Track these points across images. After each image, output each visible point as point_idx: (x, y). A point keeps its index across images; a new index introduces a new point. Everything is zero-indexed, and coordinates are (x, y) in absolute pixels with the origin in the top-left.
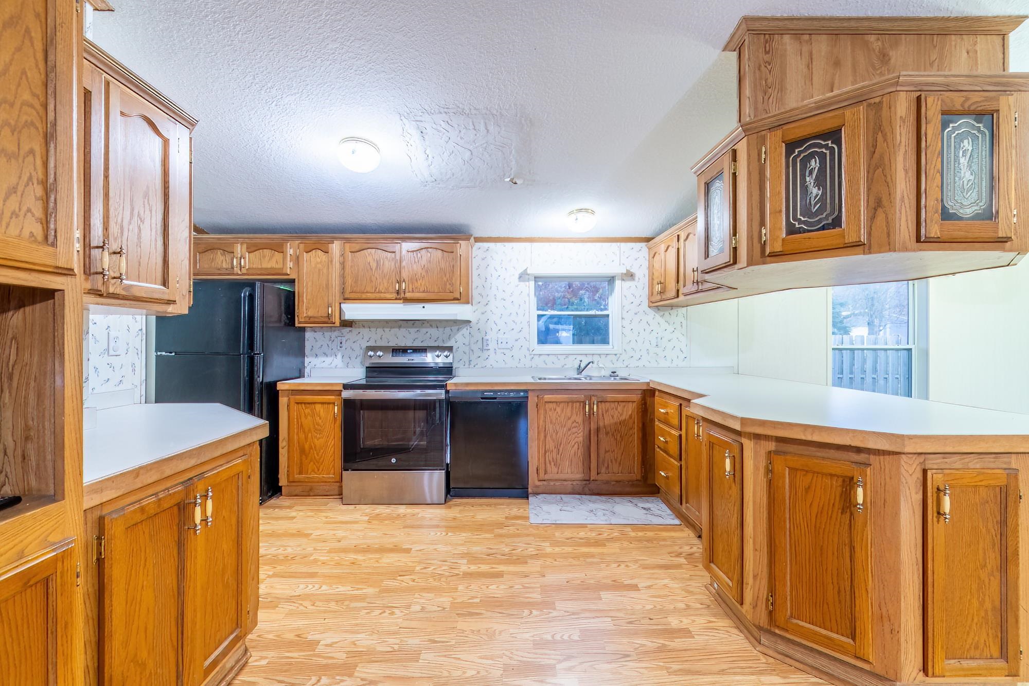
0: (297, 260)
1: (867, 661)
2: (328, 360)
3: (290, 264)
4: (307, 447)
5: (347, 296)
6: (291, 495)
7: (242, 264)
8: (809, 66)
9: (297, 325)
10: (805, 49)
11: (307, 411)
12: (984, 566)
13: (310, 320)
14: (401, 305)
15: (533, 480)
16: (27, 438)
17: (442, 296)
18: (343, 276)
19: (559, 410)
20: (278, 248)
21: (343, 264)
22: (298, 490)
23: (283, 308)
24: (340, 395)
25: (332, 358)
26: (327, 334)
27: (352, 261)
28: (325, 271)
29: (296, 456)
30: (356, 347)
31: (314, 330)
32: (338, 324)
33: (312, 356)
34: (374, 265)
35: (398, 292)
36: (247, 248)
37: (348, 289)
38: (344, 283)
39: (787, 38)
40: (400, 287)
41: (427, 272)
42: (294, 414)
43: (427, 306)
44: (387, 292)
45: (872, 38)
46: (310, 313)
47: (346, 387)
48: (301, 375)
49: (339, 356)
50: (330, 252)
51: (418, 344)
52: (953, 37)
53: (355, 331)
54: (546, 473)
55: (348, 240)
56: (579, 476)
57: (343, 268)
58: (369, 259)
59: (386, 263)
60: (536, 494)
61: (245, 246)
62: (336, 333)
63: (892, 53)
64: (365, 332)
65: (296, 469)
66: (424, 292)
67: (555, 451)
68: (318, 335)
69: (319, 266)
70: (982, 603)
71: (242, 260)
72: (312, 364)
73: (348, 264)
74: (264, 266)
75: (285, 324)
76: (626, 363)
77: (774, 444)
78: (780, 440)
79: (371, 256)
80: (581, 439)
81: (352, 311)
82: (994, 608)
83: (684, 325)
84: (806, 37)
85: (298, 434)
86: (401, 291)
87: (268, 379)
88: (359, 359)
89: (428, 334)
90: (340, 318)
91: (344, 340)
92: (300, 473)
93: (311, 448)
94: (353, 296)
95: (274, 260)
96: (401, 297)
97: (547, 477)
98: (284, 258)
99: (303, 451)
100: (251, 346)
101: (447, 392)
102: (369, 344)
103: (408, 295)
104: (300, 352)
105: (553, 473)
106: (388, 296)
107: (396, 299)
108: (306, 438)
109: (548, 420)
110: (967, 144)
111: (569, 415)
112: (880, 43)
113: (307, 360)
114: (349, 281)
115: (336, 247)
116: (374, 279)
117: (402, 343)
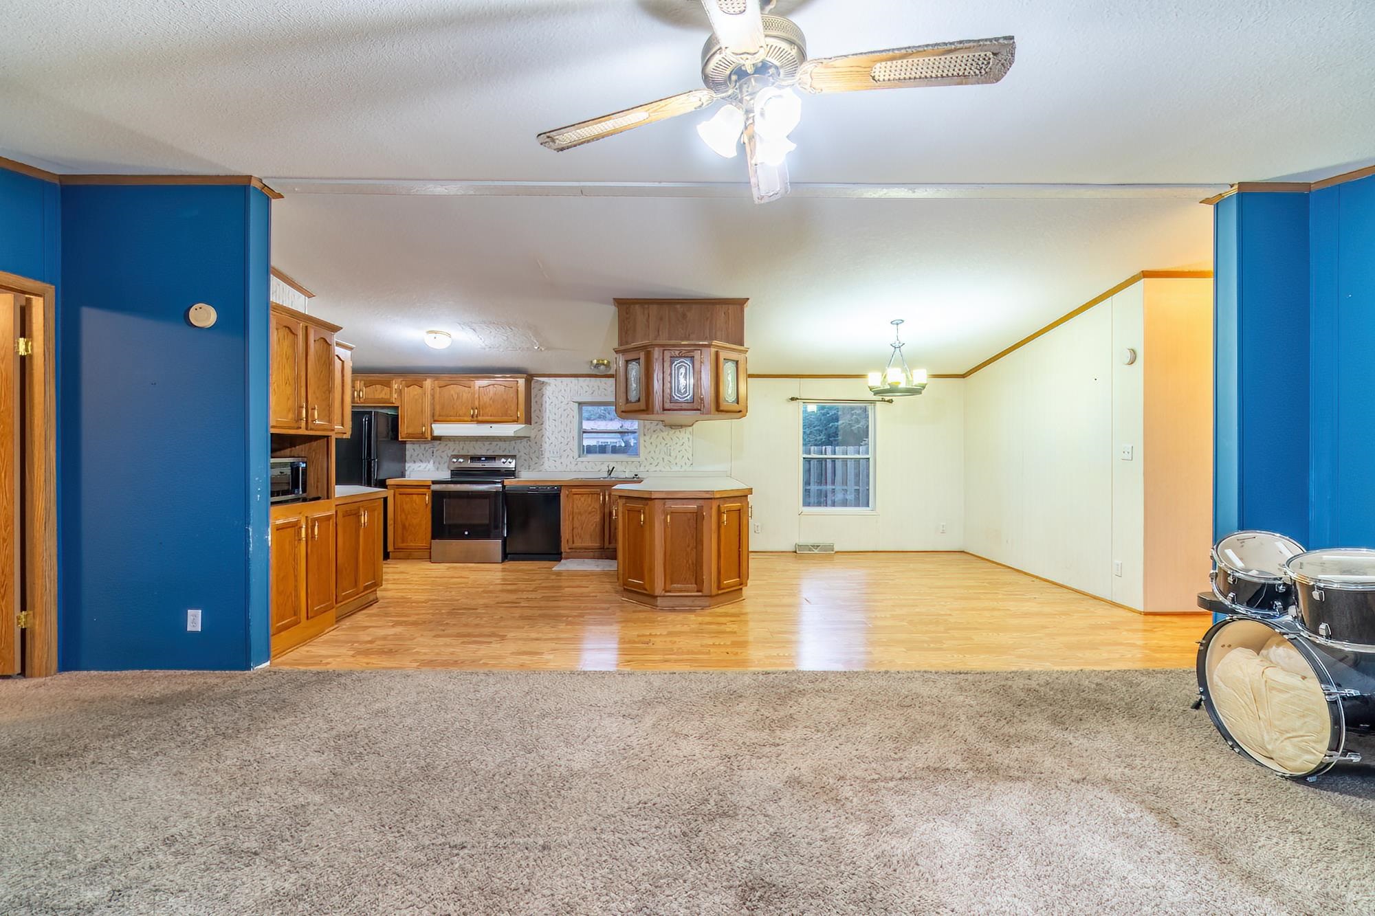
0: (400, 392)
1: (646, 590)
2: (423, 465)
3: (395, 396)
4: (407, 525)
5: (436, 418)
6: (395, 558)
7: (361, 395)
8: (648, 321)
9: (400, 440)
10: (646, 312)
11: (408, 499)
12: (689, 546)
13: (409, 435)
14: (476, 425)
15: (564, 547)
16: (318, 482)
17: (505, 418)
18: (433, 405)
19: (582, 499)
20: (387, 384)
21: (433, 396)
22: (401, 555)
23: (390, 428)
24: (429, 488)
25: (425, 464)
26: (423, 446)
27: (440, 393)
28: (420, 400)
29: (400, 531)
30: (444, 455)
31: (413, 443)
32: (429, 439)
33: (411, 462)
34: (455, 397)
35: (472, 416)
36: (365, 384)
37: (437, 413)
38: (434, 410)
39: (637, 306)
40: (474, 412)
41: (493, 402)
42: (398, 502)
43: (494, 426)
44: (465, 415)
45: (678, 306)
46: (410, 431)
47: (434, 482)
48: (403, 475)
49: (432, 462)
50: (424, 386)
51: (490, 453)
52: (718, 306)
53: (443, 443)
54: (573, 543)
55: (437, 379)
56: (597, 545)
57: (433, 399)
58: (452, 392)
59: (464, 394)
60: (566, 558)
61: (363, 382)
62: (427, 446)
63: (689, 314)
64: (451, 444)
65: (399, 540)
66: (491, 416)
67: (580, 528)
68: (416, 446)
69: (416, 397)
70: (687, 561)
71: (361, 393)
72: (411, 469)
73: (437, 396)
74: (377, 397)
75: (392, 439)
76: (647, 468)
77: (624, 500)
78: (628, 498)
79: (454, 390)
80: (598, 520)
81: (440, 429)
82: (693, 564)
83: (691, 439)
84: (646, 306)
85: (401, 515)
86: (475, 416)
87: (381, 477)
88: (446, 465)
89: (498, 447)
90: (431, 435)
91: (435, 450)
92: (403, 542)
93: (409, 525)
94: (440, 418)
95: (384, 392)
96: (476, 419)
97: (574, 546)
98: (391, 392)
99: (404, 527)
100: (369, 454)
101: (504, 487)
102: (453, 454)
103: (480, 418)
104: (402, 459)
105: (578, 544)
106: (466, 419)
107: (471, 421)
108: (407, 518)
109: (575, 507)
110: (682, 370)
111: (590, 502)
112: (682, 309)
113: (407, 465)
114: (438, 408)
115: (428, 383)
116: (455, 406)
117: (479, 452)
